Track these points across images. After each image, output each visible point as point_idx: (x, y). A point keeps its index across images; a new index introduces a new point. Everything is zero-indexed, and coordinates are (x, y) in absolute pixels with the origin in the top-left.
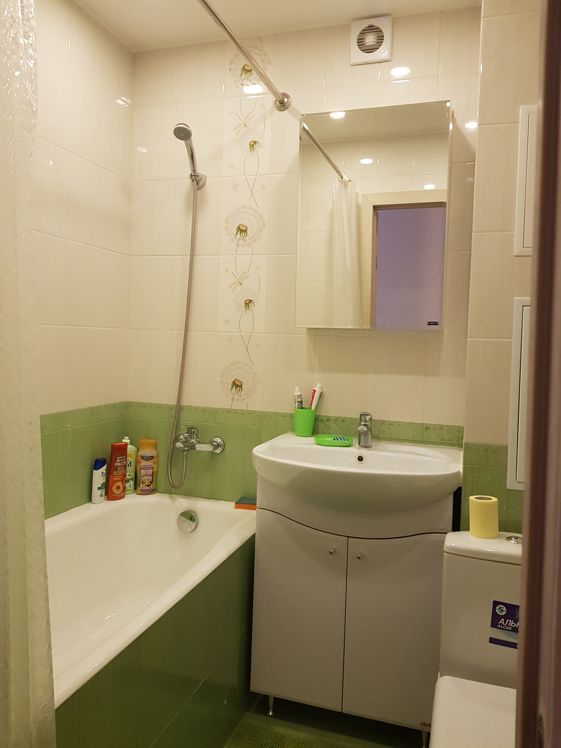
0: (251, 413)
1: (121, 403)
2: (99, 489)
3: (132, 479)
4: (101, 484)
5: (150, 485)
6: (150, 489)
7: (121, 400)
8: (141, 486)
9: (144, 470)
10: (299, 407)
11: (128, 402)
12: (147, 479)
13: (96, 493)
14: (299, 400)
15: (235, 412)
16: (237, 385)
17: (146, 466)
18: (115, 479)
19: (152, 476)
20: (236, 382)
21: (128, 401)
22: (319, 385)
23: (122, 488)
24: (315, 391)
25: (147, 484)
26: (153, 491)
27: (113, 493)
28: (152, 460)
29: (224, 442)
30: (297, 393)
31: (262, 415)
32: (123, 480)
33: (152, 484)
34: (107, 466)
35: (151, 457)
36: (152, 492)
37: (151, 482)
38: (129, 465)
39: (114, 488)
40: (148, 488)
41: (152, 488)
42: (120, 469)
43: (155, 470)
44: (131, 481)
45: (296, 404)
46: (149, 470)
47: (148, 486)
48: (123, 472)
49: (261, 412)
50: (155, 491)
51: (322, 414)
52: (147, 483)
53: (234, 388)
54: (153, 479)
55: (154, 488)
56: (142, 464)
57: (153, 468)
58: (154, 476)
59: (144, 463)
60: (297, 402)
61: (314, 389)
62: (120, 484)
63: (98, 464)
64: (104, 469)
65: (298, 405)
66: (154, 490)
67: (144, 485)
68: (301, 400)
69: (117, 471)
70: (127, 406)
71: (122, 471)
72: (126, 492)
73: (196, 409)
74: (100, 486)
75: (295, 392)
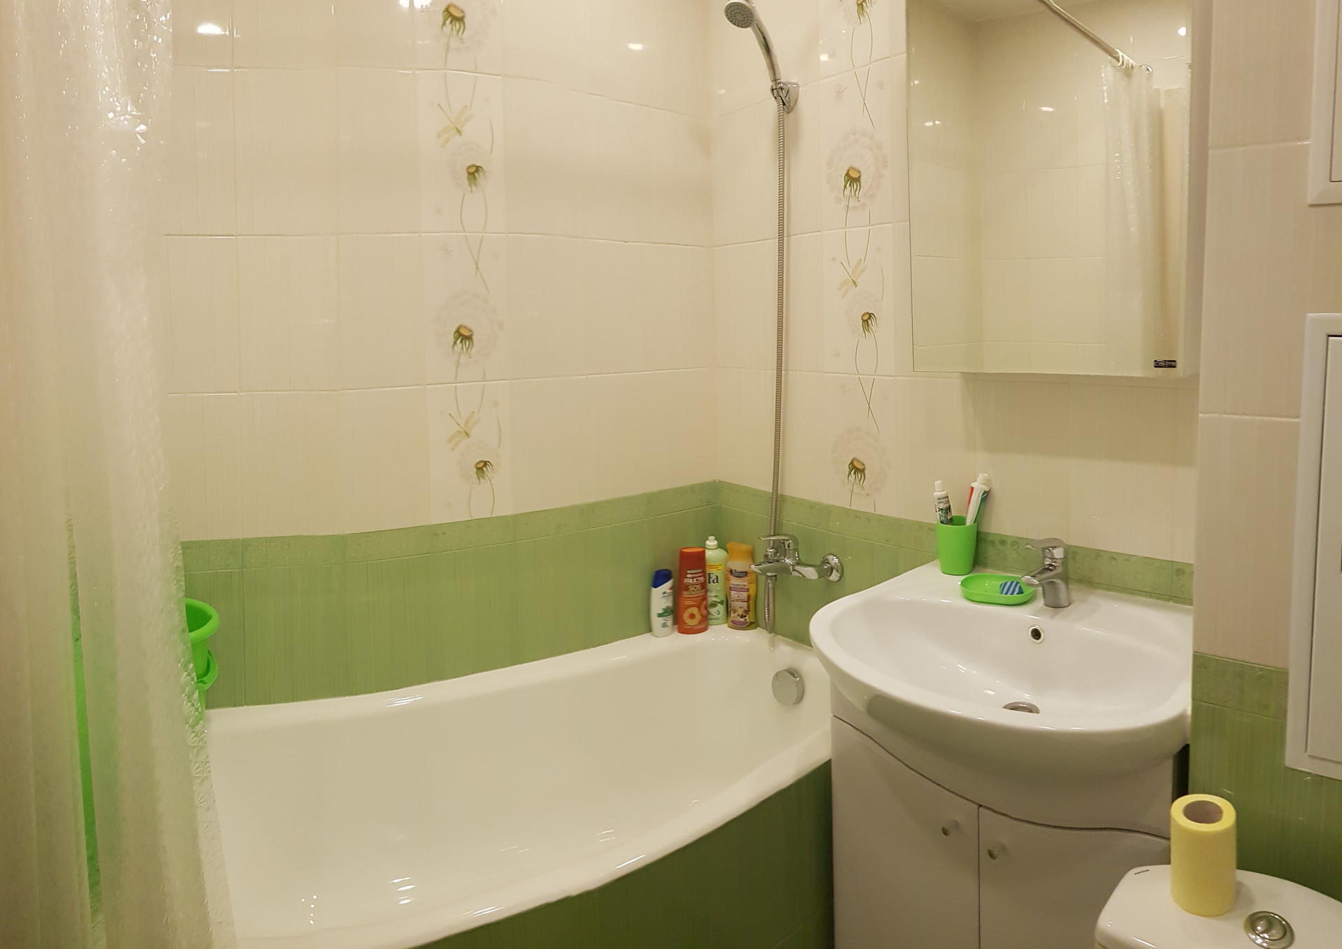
0: (881, 519)
1: (708, 483)
2: (660, 615)
3: (721, 603)
4: (664, 609)
5: (745, 616)
6: (745, 622)
7: (706, 480)
8: (732, 615)
9: (735, 592)
10: (942, 519)
11: (720, 482)
12: (740, 607)
13: (657, 622)
14: (942, 506)
15: (857, 515)
16: (857, 469)
17: (737, 587)
18: (687, 603)
19: (748, 601)
20: (855, 463)
21: (720, 479)
22: (981, 477)
23: (698, 617)
24: (972, 488)
25: (740, 614)
26: (752, 625)
27: (686, 624)
28: (746, 578)
29: (841, 565)
30: (938, 494)
31: (896, 525)
32: (700, 605)
33: (748, 614)
34: (674, 582)
35: (743, 572)
36: (749, 626)
37: (747, 612)
38: (715, 581)
39: (686, 616)
40: (742, 620)
41: (748, 620)
42: (693, 589)
43: (752, 592)
44: (719, 605)
45: (938, 513)
46: (742, 593)
47: (742, 617)
48: (701, 593)
49: (895, 519)
50: (754, 625)
51: (993, 531)
52: (740, 612)
53: (852, 472)
54: (748, 606)
55: (752, 621)
56: (732, 582)
57: (748, 590)
58: (751, 602)
59: (735, 581)
60: (938, 510)
61: (973, 485)
62: (694, 610)
63: (660, 578)
64: (666, 587)
65: (941, 516)
66: (751, 623)
67: (736, 615)
68: (947, 505)
69: (688, 590)
70: (715, 489)
71: (698, 592)
72: (711, 622)
73: (802, 501)
74: (661, 612)
75: (935, 491)
